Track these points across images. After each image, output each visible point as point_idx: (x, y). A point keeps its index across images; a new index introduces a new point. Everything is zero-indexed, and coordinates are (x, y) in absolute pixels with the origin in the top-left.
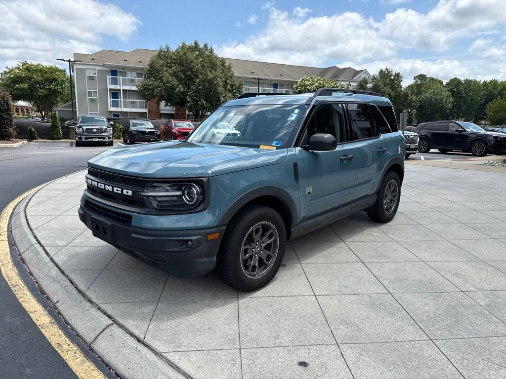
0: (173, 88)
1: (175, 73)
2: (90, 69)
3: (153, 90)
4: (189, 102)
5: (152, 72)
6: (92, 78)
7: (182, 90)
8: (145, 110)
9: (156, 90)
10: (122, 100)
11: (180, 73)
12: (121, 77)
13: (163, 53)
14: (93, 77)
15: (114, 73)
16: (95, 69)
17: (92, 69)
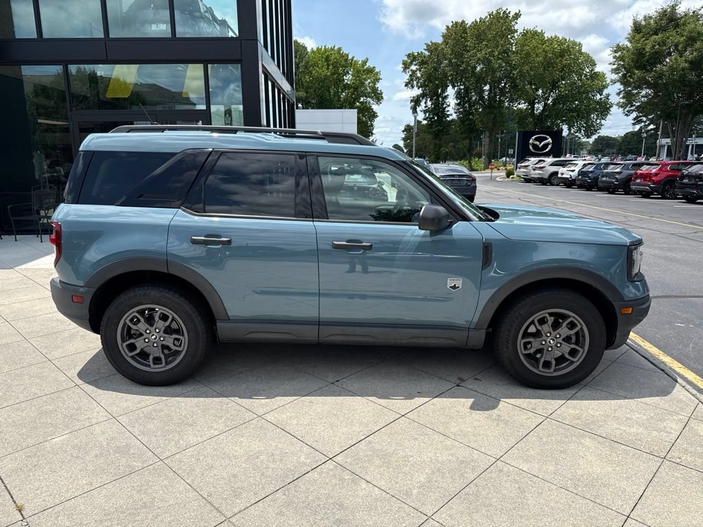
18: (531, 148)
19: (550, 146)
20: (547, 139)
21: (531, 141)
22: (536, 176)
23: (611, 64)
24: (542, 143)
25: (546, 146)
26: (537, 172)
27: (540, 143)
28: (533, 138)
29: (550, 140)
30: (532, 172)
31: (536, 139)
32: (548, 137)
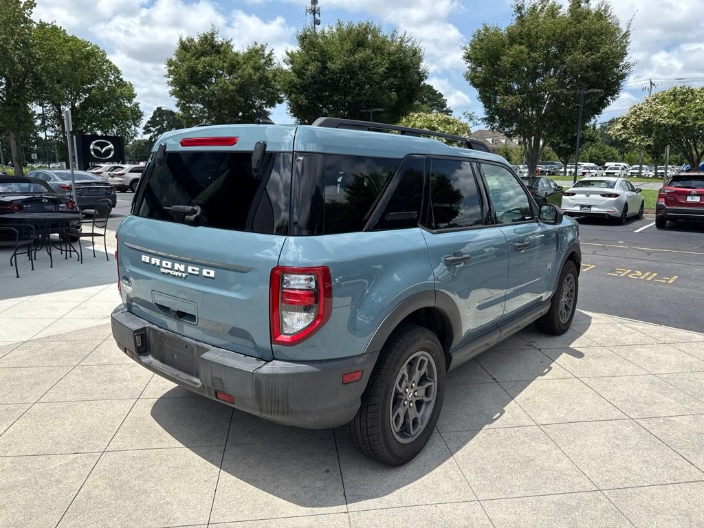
18: (92, 153)
19: (112, 152)
20: (108, 145)
21: (91, 147)
22: (116, 184)
23: (165, 76)
24: (104, 149)
25: (108, 152)
26: (116, 179)
27: (102, 149)
28: (94, 143)
29: (111, 146)
30: (110, 178)
31: (96, 144)
32: (109, 142)
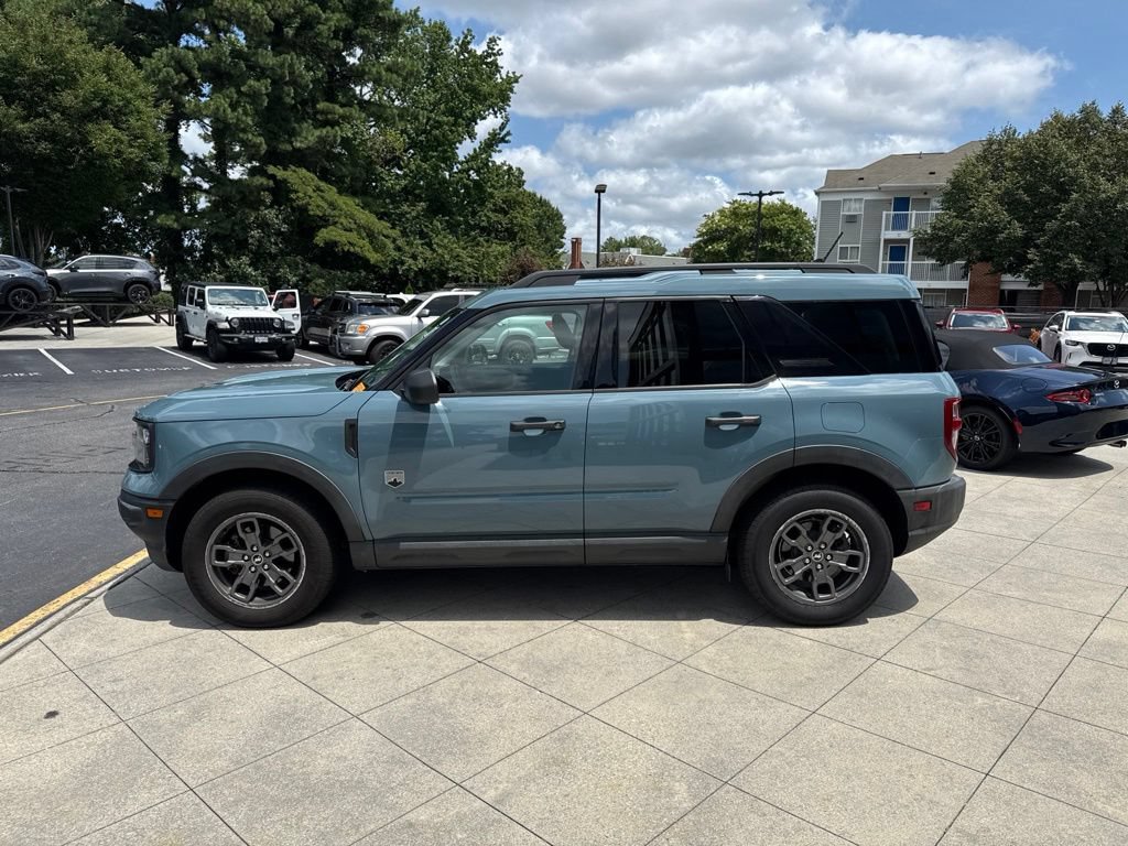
0: (993, 231)
1: (1007, 193)
2: (851, 200)
3: (949, 239)
4: (1030, 262)
5: (958, 195)
6: (851, 219)
7: (1019, 233)
8: (964, 284)
9: (956, 239)
10: (910, 262)
11: (1021, 192)
12: (914, 212)
13: (994, 147)
14: (855, 216)
15: (902, 203)
16: (861, 199)
17: (855, 200)
